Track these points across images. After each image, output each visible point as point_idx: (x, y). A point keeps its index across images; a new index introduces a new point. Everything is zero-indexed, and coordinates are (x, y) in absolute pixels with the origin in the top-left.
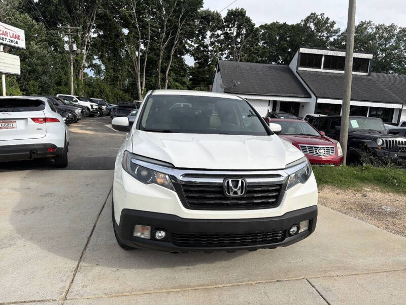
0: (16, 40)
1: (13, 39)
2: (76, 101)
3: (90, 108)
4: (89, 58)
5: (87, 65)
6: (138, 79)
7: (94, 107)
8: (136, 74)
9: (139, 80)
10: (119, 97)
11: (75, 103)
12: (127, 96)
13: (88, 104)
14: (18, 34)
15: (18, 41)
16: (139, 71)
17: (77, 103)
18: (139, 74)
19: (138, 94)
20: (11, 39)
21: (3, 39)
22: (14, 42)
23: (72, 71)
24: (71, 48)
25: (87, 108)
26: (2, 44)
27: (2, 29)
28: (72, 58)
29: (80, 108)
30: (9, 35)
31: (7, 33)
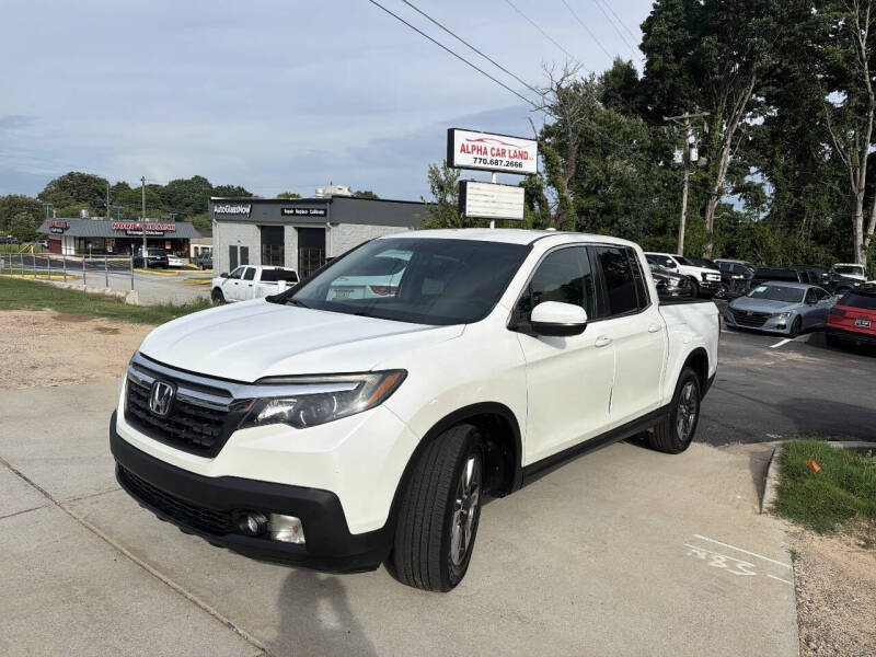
0: (519, 161)
1: (515, 160)
2: (673, 265)
3: (700, 278)
4: (735, 172)
5: (729, 188)
6: (856, 211)
7: (709, 278)
8: (853, 199)
9: (860, 212)
10: (798, 255)
12: (822, 253)
13: (696, 272)
14: (524, 149)
15: (523, 161)
16: (860, 191)
17: (674, 270)
18: (861, 197)
19: (852, 245)
20: (510, 160)
21: (496, 163)
22: (516, 165)
23: (685, 204)
24: (687, 156)
25: (693, 279)
26: (494, 171)
27: (497, 145)
28: (686, 178)
29: (678, 279)
30: (507, 154)
31: (504, 152)
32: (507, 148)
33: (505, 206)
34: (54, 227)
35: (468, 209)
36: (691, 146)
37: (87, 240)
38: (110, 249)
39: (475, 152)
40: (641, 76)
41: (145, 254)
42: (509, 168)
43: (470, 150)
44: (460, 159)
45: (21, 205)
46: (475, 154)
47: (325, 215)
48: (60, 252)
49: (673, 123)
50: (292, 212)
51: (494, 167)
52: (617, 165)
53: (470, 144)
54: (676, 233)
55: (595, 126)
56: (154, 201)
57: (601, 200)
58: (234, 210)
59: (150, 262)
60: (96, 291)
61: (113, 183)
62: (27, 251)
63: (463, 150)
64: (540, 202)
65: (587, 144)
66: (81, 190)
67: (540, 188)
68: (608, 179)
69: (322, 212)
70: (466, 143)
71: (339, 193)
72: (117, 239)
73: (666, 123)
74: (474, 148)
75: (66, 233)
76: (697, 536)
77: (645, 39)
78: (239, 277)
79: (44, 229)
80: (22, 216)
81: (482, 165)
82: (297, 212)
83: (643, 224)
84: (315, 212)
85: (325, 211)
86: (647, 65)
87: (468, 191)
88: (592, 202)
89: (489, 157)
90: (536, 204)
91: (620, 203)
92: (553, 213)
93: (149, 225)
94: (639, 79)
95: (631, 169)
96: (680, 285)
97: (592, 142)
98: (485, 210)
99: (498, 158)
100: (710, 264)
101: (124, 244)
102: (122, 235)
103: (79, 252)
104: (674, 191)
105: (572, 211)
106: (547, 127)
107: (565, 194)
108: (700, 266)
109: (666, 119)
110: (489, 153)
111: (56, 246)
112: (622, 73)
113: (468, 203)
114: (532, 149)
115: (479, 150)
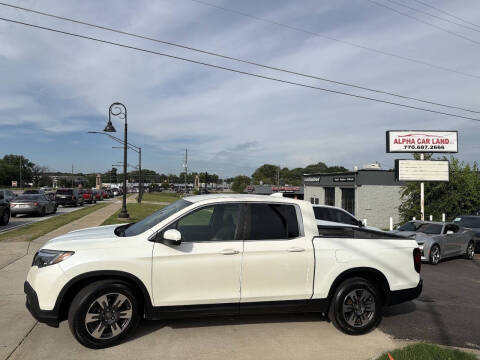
0: (441, 145)
1: (437, 145)
14: (445, 138)
15: (445, 145)
21: (422, 147)
22: (439, 147)
26: (421, 152)
27: (421, 137)
30: (431, 142)
31: (428, 141)
32: (431, 138)
33: (433, 173)
34: (249, 189)
35: (400, 176)
42: (433, 150)
43: (401, 142)
44: (393, 147)
46: (405, 144)
47: (354, 181)
50: (338, 180)
51: (421, 150)
53: (401, 138)
58: (312, 180)
63: (396, 142)
70: (398, 138)
74: (404, 140)
75: (253, 192)
79: (246, 190)
81: (411, 150)
82: (341, 179)
84: (349, 179)
85: (354, 178)
87: (400, 165)
89: (416, 145)
93: (288, 188)
98: (415, 176)
99: (424, 145)
110: (416, 142)
113: (400, 172)
114: (452, 137)
115: (408, 141)
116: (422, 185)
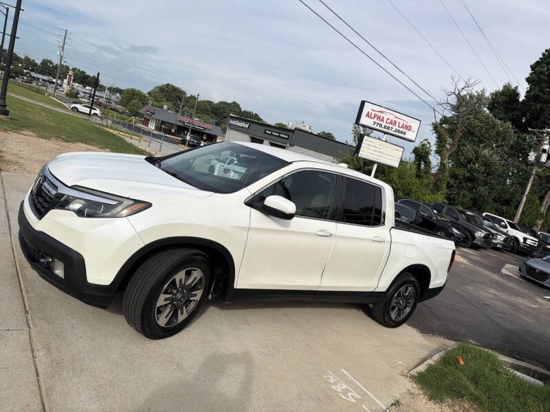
0: (404, 130)
1: (401, 129)
2: (505, 227)
3: (522, 240)
7: (529, 242)
11: (502, 229)
13: (520, 235)
14: (410, 124)
15: (407, 132)
17: (505, 230)
20: (398, 129)
21: (389, 128)
22: (401, 132)
23: (528, 189)
24: (538, 158)
25: (516, 239)
26: (385, 133)
27: (392, 118)
28: (534, 172)
29: (505, 237)
30: (397, 125)
31: (395, 122)
32: (398, 121)
33: (388, 157)
34: (148, 111)
35: (361, 152)
36: (544, 151)
37: (163, 123)
38: (173, 131)
39: (376, 119)
40: (522, 98)
41: (188, 138)
42: (397, 134)
43: (372, 116)
44: (364, 120)
45: (137, 95)
46: (375, 120)
47: (288, 139)
48: (147, 126)
49: (534, 134)
50: (270, 132)
51: (386, 130)
52: (486, 152)
53: (374, 113)
54: (517, 207)
55: (477, 123)
56: (207, 111)
57: (468, 171)
58: (240, 124)
59: (190, 143)
60: (143, 148)
61: (188, 95)
62: (131, 121)
63: (368, 115)
64: (425, 162)
65: (469, 134)
66: (171, 94)
67: (428, 153)
68: (477, 158)
69: (286, 137)
70: (371, 111)
71: (303, 128)
72: (179, 126)
73: (530, 133)
74: (375, 115)
75: (153, 116)
76: (343, 370)
77: (531, 74)
78: (225, 163)
79: (142, 111)
80: (135, 101)
81: (378, 127)
82: (273, 133)
83: (494, 195)
84: (283, 136)
85: (289, 136)
86: (528, 92)
87: (364, 141)
88: (461, 172)
89: (384, 124)
90: (423, 163)
91: (481, 177)
92: (434, 171)
93: (197, 122)
94: (521, 100)
95: (496, 158)
96: (504, 241)
97: (473, 133)
98: (371, 155)
99: (390, 126)
100: (534, 234)
101: (181, 130)
102: (182, 125)
103: (157, 128)
104: (524, 179)
105: (447, 174)
106: (445, 117)
107: (445, 162)
108: (525, 233)
109: (530, 129)
110: (385, 121)
111: (146, 122)
112: (509, 94)
113: (362, 148)
114: (415, 125)
115: (379, 118)
116: (375, 166)
